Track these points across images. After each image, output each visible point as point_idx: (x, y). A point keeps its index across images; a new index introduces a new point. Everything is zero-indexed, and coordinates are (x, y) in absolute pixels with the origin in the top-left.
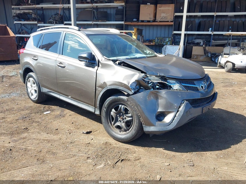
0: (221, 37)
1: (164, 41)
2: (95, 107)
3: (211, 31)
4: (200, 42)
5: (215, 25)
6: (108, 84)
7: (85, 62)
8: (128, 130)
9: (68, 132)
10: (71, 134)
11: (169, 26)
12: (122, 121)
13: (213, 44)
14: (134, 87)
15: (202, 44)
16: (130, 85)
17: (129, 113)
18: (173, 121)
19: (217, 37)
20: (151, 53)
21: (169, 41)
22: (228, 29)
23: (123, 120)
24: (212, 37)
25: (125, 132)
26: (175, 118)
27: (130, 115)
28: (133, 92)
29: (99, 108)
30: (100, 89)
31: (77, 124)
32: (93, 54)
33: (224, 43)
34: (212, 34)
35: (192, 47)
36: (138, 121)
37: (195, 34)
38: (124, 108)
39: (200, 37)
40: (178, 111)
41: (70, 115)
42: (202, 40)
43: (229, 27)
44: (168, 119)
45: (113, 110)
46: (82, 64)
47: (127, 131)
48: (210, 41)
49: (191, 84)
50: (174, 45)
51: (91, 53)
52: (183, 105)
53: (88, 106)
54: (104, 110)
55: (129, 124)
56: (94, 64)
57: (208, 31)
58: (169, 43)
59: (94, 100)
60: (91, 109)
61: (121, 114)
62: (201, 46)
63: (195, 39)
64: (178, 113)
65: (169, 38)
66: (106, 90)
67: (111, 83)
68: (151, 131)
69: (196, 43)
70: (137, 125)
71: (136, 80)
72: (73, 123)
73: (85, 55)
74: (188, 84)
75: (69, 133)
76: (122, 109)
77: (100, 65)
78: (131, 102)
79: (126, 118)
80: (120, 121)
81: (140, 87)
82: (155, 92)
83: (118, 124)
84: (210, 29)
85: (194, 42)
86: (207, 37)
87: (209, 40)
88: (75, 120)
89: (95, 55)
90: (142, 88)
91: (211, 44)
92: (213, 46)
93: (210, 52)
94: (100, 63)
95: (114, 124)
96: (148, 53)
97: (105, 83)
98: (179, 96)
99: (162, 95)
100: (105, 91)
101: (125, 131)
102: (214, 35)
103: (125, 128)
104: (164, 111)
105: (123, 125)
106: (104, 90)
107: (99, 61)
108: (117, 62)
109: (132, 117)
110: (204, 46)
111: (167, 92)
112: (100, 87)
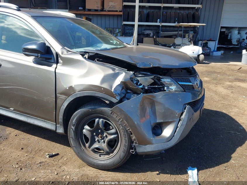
0: (168, 29)
1: (114, 33)
2: (56, 123)
3: (160, 22)
4: (150, 34)
5: (162, 16)
6: (77, 89)
7: (34, 57)
8: (112, 152)
9: (17, 166)
10: (23, 170)
11: (118, 16)
12: (102, 141)
13: (162, 35)
14: (119, 92)
15: (151, 35)
16: (113, 89)
17: (111, 128)
18: (174, 134)
19: (164, 28)
20: (118, 43)
21: (120, 32)
22: (175, 21)
23: (103, 139)
24: (160, 28)
25: (107, 156)
26: (177, 130)
27: (113, 131)
28: (119, 99)
29: (62, 124)
30: (63, 97)
31: (29, 149)
32: (47, 44)
33: (172, 35)
34: (161, 25)
35: (143, 38)
36: (127, 139)
37: (144, 25)
38: (104, 122)
39: (148, 28)
40: (180, 120)
41: (16, 136)
42: (152, 31)
43: (175, 19)
44: (167, 132)
45: (87, 127)
46: (29, 61)
47: (111, 154)
48: (158, 33)
49: (182, 82)
50: (125, 36)
51: (45, 44)
52: (186, 110)
53: (45, 121)
54: (72, 128)
55: (112, 144)
56: (51, 59)
57: (157, 22)
58: (119, 34)
59: (55, 113)
60: (49, 125)
61: (99, 131)
62: (151, 37)
63: (144, 30)
64: (181, 122)
65: (119, 28)
66: (75, 97)
67: (81, 88)
68: (148, 151)
69: (146, 34)
70: (127, 144)
71: (121, 82)
72: (22, 149)
73: (34, 47)
74: (184, 82)
75: (19, 169)
76: (100, 123)
77: (60, 61)
78: (118, 114)
79: (106, 136)
80: (98, 141)
81: (126, 91)
82: (149, 97)
83: (96, 145)
84: (159, 20)
85: (144, 33)
86: (156, 28)
87: (158, 31)
88: (24, 142)
89: (49, 46)
90: (129, 91)
91: (160, 35)
92: (162, 37)
93: (161, 43)
94: (59, 58)
95: (90, 147)
96: (114, 43)
97: (71, 87)
98: (179, 99)
99: (159, 100)
100: (72, 99)
101: (108, 153)
102: (162, 26)
103: (108, 150)
104: (162, 121)
105: (104, 146)
106: (70, 99)
107: (57, 54)
108: (86, 56)
109: (116, 133)
110: (155, 37)
111: (165, 95)
112: (62, 93)
